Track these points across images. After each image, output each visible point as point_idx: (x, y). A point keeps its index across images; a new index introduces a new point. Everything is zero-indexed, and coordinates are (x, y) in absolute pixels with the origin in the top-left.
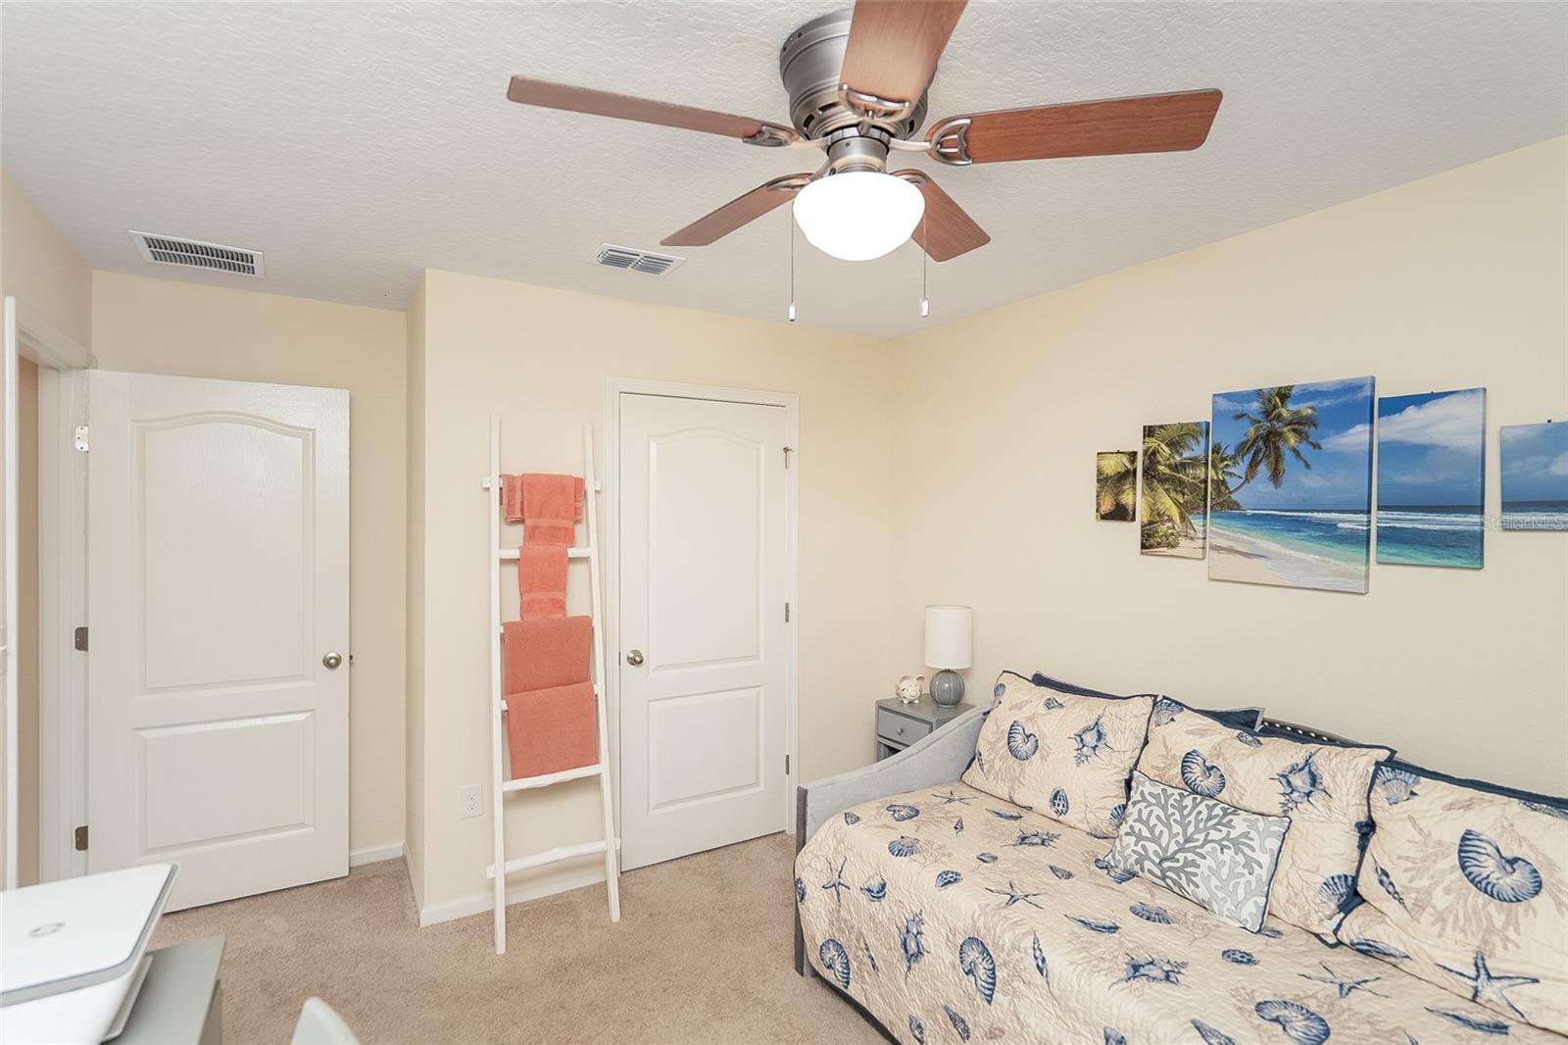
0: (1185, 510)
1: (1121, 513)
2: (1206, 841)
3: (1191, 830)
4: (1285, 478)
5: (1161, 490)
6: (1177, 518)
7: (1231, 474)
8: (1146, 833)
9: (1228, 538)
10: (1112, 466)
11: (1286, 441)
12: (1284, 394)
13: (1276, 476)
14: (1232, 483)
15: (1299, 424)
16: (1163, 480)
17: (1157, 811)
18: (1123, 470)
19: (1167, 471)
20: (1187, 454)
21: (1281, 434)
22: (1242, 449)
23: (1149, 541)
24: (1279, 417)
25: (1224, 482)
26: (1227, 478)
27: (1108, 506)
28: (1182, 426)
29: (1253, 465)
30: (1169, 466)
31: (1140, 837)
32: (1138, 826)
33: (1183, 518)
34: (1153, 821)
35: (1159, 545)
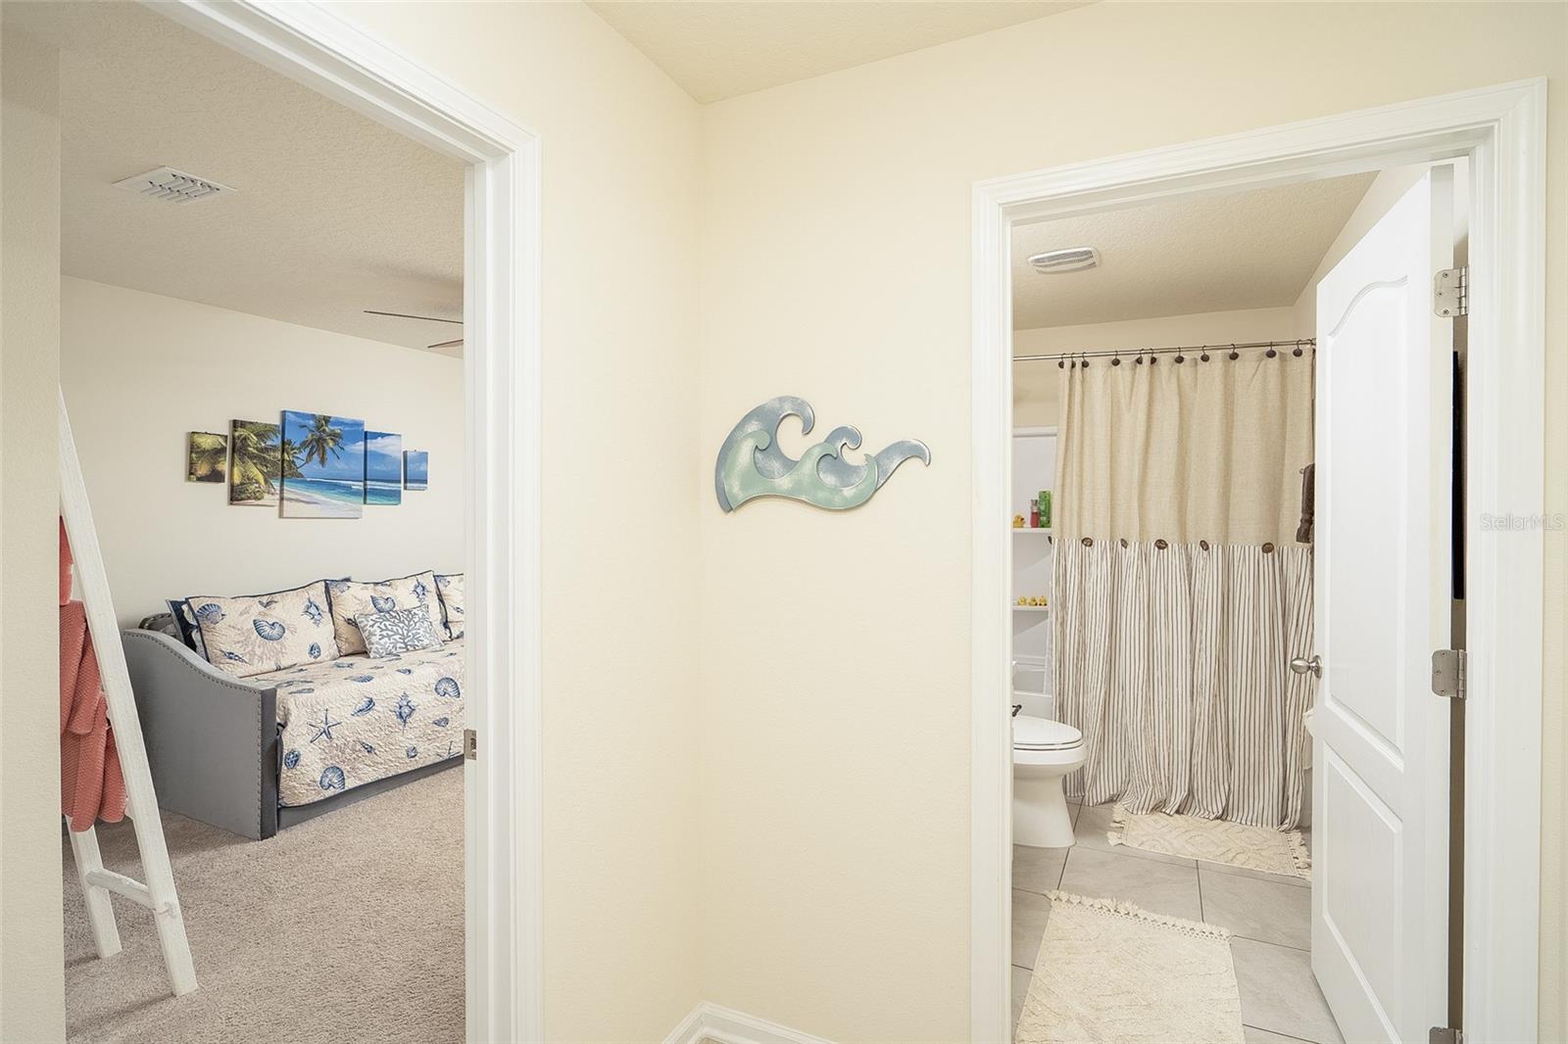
0: (268, 477)
1: (215, 477)
2: (415, 623)
3: (406, 622)
4: (327, 463)
5: (250, 463)
6: (262, 481)
7: (297, 458)
8: (390, 633)
9: (296, 494)
10: (207, 443)
11: (328, 444)
12: (327, 420)
13: (323, 461)
14: (298, 463)
15: (334, 436)
16: (252, 457)
17: (387, 623)
18: (219, 447)
19: (255, 451)
20: (269, 443)
21: (325, 440)
22: (304, 444)
23: (236, 496)
24: (324, 431)
25: (293, 462)
26: (295, 460)
27: (203, 469)
28: (266, 425)
29: (310, 454)
30: (257, 449)
31: (389, 636)
32: (384, 633)
33: (266, 481)
34: (389, 627)
35: (249, 498)
